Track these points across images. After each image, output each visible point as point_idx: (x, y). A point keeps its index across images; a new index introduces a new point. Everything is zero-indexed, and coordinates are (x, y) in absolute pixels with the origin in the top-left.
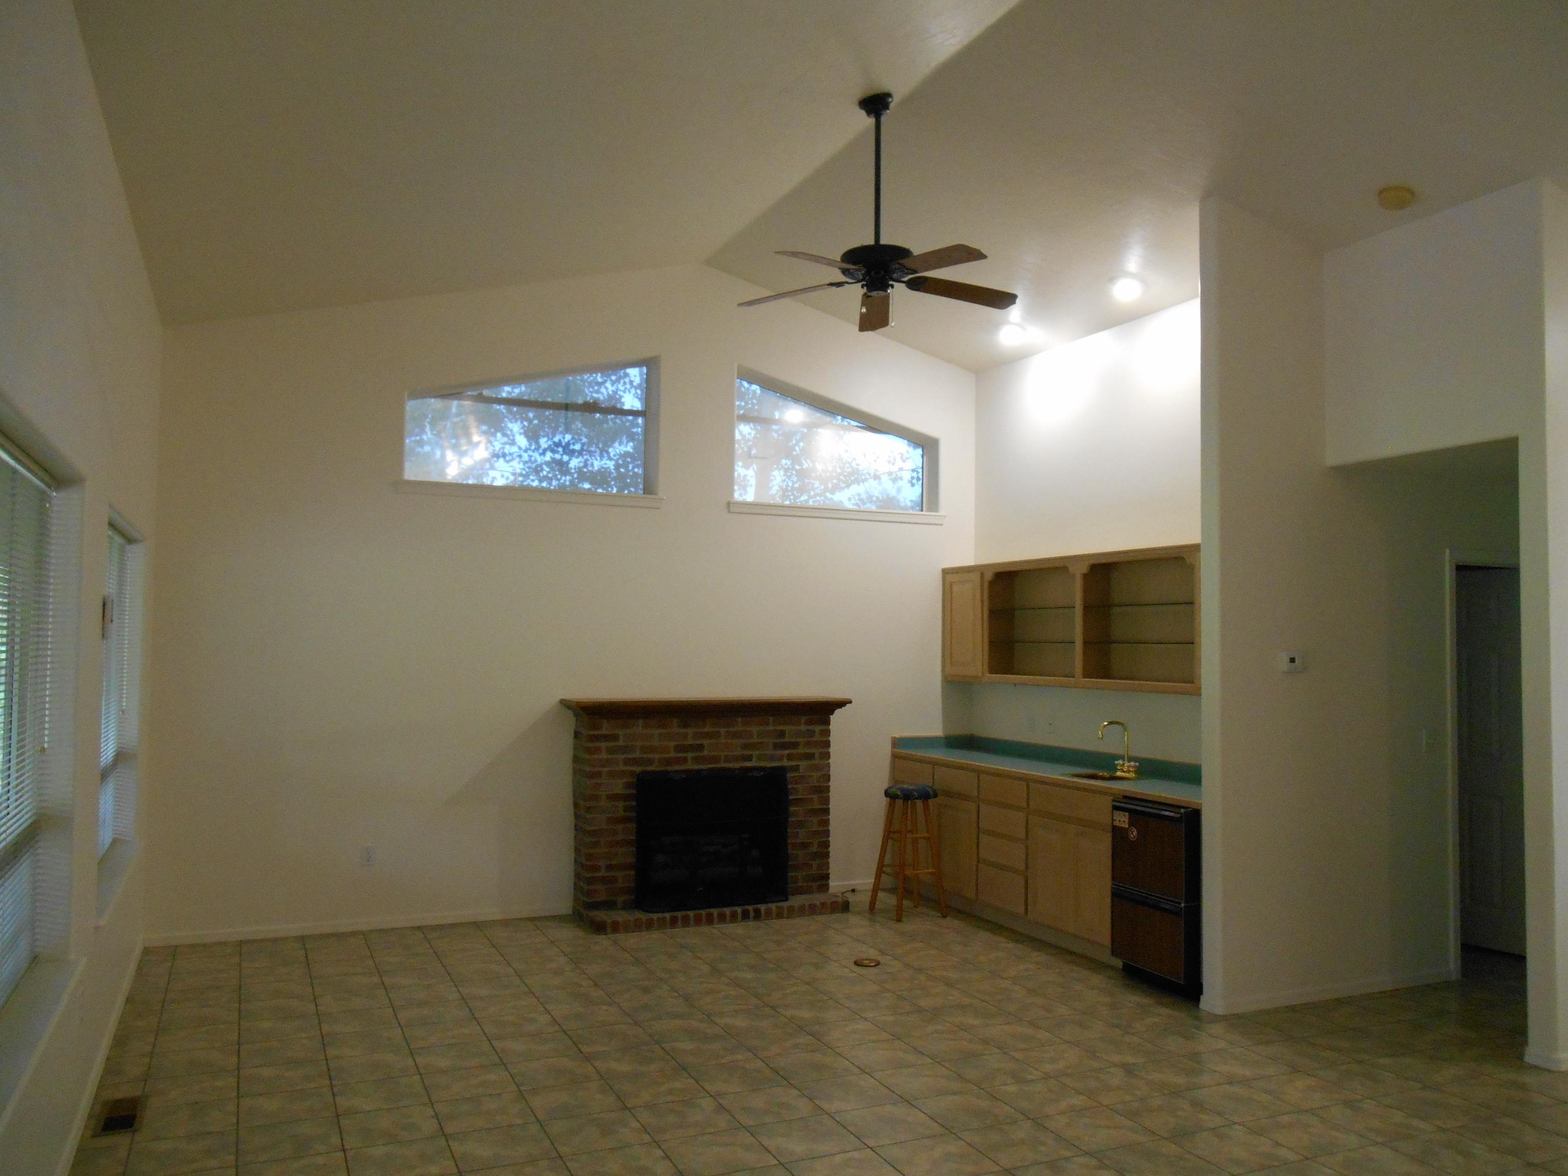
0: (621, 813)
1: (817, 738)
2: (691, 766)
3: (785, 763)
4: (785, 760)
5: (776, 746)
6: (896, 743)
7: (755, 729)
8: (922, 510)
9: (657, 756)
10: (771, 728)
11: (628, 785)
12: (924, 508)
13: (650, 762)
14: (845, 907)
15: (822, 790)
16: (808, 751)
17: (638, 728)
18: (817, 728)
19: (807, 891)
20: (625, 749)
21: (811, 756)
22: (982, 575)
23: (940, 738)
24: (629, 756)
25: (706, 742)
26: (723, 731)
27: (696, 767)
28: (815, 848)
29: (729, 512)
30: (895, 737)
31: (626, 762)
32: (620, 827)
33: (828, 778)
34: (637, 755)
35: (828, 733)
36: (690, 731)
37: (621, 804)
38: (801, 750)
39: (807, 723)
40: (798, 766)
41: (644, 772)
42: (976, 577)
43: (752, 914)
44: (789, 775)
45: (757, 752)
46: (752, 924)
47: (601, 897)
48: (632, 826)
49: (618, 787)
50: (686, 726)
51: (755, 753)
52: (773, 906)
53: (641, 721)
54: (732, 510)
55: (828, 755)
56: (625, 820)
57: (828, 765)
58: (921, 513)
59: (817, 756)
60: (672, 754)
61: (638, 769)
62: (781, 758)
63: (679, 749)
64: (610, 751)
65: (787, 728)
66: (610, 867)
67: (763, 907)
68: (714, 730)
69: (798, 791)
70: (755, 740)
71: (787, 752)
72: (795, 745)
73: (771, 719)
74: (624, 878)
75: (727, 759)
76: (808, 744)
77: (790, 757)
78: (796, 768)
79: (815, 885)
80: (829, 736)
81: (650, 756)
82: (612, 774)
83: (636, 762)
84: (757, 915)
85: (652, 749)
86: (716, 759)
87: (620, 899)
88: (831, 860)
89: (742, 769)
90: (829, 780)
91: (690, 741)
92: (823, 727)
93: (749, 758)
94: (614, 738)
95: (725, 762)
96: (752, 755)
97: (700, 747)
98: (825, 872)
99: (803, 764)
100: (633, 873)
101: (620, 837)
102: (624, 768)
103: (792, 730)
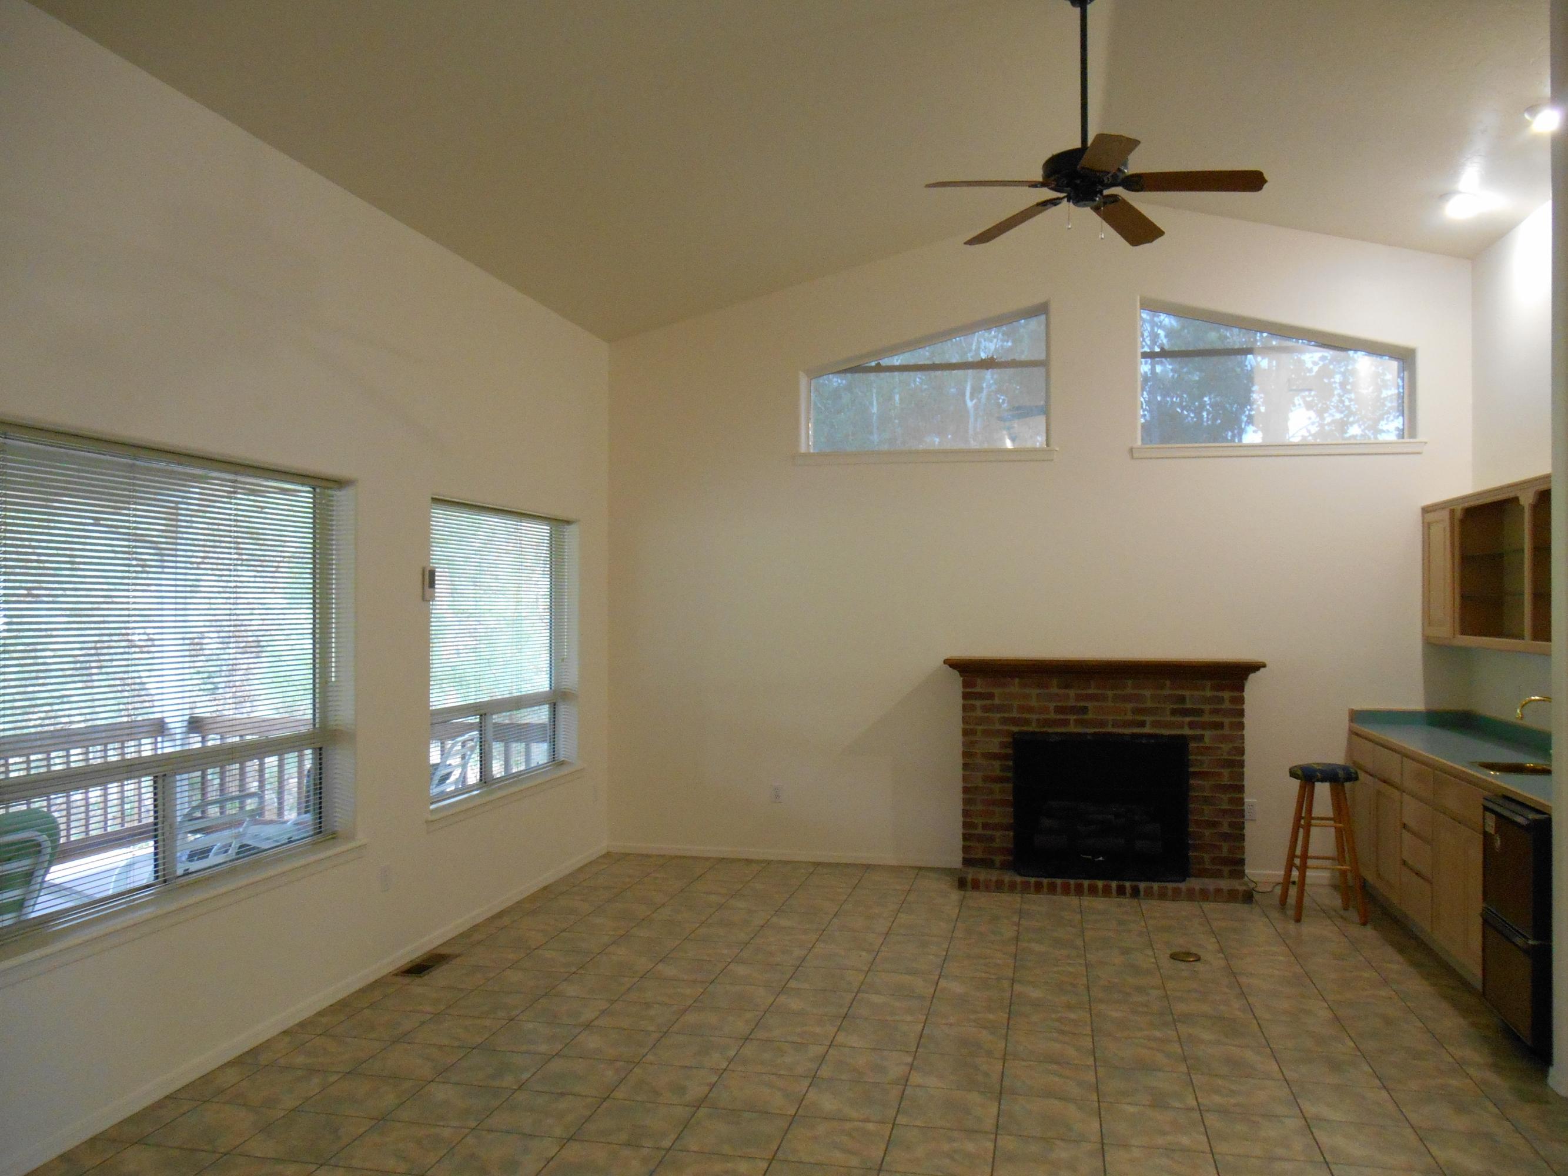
0: (998, 773)
1: (1227, 705)
2: (1072, 729)
3: (1187, 731)
4: (1186, 727)
5: (1174, 712)
6: (1356, 716)
7: (1148, 693)
8: (1403, 438)
9: (1034, 717)
10: (1167, 692)
11: (1003, 745)
12: (1406, 435)
13: (1027, 722)
14: (1248, 897)
15: (1236, 763)
16: (1217, 719)
17: (1015, 687)
18: (1227, 695)
19: (1217, 875)
20: (999, 709)
21: (1219, 726)
22: (1452, 512)
23: (1420, 712)
24: (1006, 715)
25: (1089, 705)
26: (1110, 693)
27: (1080, 730)
28: (1225, 828)
29: (1132, 458)
30: (1353, 710)
31: (1005, 721)
32: (996, 787)
33: (1241, 751)
34: (1015, 714)
35: (1241, 700)
36: (1072, 693)
37: (997, 764)
38: (1206, 718)
39: (1213, 688)
40: (1203, 735)
41: (1020, 733)
42: (1445, 515)
43: (1128, 891)
44: (1193, 745)
45: (1152, 718)
46: (1125, 901)
47: (979, 855)
48: (1009, 786)
49: (994, 745)
50: (1067, 687)
51: (1149, 719)
52: (1156, 886)
53: (1017, 680)
54: (1135, 455)
55: (1241, 726)
56: (1001, 780)
57: (1242, 737)
58: (1403, 441)
59: (1226, 727)
60: (1052, 716)
61: (1015, 729)
62: (1181, 726)
63: (1059, 710)
64: (985, 709)
65: (1187, 693)
66: (985, 826)
67: (1142, 885)
68: (1099, 692)
69: (1200, 762)
70: (1149, 704)
71: (1187, 719)
72: (1199, 712)
73: (1168, 683)
74: (1003, 839)
75: (1115, 724)
76: (1216, 711)
77: (1192, 725)
78: (1201, 738)
79: (1226, 870)
80: (1243, 703)
81: (1027, 716)
82: (987, 733)
83: (1014, 721)
84: (1135, 893)
85: (1030, 710)
86: (1103, 724)
87: (998, 859)
88: (1246, 844)
89: (1133, 735)
90: (1243, 754)
91: (1071, 703)
92: (1236, 694)
93: (1142, 724)
94: (991, 696)
95: (1113, 726)
96: (1145, 721)
97: (1084, 710)
98: (1239, 856)
99: (1208, 734)
100: (1011, 834)
101: (998, 797)
102: (1000, 727)
103: (1193, 695)
